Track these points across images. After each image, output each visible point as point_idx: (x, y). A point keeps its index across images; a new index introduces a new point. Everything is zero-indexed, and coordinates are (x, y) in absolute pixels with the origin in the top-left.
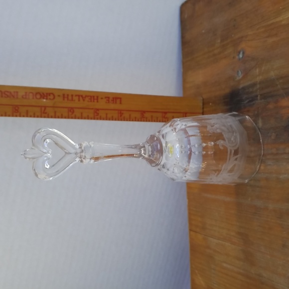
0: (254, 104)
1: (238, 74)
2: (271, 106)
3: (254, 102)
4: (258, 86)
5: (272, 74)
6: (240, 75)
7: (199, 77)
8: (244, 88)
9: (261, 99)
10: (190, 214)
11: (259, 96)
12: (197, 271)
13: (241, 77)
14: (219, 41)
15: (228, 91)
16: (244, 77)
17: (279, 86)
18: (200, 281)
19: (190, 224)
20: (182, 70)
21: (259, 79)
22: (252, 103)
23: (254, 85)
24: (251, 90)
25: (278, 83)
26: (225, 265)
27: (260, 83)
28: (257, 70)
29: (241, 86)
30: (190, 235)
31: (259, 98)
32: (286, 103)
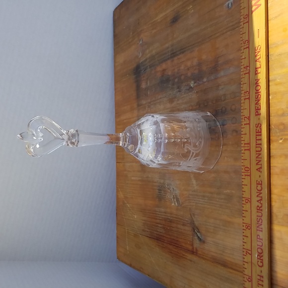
0: (146, 72)
1: (139, 54)
2: (153, 72)
4: (148, 60)
5: (154, 52)
6: (141, 55)
7: (121, 58)
8: (142, 63)
11: (148, 66)
12: (119, 189)
14: (131, 34)
15: (135, 65)
17: (156, 59)
18: (121, 195)
19: (117, 158)
20: (114, 55)
21: (148, 56)
23: (146, 60)
24: (145, 63)
25: (156, 57)
26: (133, 178)
27: (149, 58)
28: (148, 50)
29: (141, 61)
30: (117, 166)
31: (148, 68)
32: (159, 69)
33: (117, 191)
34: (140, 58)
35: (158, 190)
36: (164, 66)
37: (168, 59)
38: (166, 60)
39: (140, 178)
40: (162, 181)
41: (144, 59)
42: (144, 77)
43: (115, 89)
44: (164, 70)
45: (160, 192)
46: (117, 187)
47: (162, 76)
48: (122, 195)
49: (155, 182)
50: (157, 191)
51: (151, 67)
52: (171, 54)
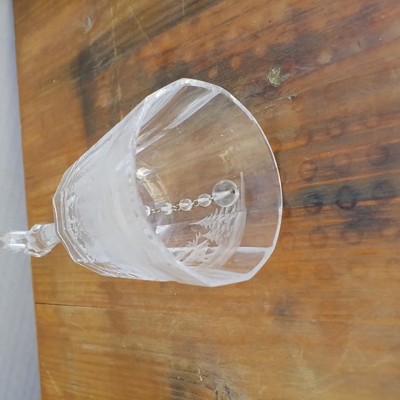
0: (109, 65)
1: (87, 24)
2: (131, 62)
3: (109, 61)
4: (113, 35)
5: (130, 10)
6: (90, 24)
8: (95, 44)
9: (118, 54)
10: (35, 275)
11: (115, 50)
12: (48, 373)
13: (91, 26)
15: (75, 54)
16: (95, 26)
17: (140, 27)
18: (55, 388)
19: (36, 292)
20: (14, 38)
21: (113, 23)
22: (106, 64)
23: (108, 34)
24: (105, 43)
25: (138, 22)
26: (85, 347)
27: (116, 30)
28: (111, 10)
29: (92, 41)
30: (36, 311)
31: (115, 53)
32: (150, 50)
33: (43, 376)
34: (89, 33)
35: (171, 386)
36: (166, 40)
37: (180, 19)
38: (173, 24)
39: (109, 349)
40: (184, 363)
41: (102, 33)
42: (103, 78)
43: (22, 120)
44: (167, 52)
45: (177, 394)
46: (41, 367)
47: (164, 68)
48: (57, 389)
49: (160, 364)
50: (170, 389)
51: (122, 49)
52: (189, 5)
